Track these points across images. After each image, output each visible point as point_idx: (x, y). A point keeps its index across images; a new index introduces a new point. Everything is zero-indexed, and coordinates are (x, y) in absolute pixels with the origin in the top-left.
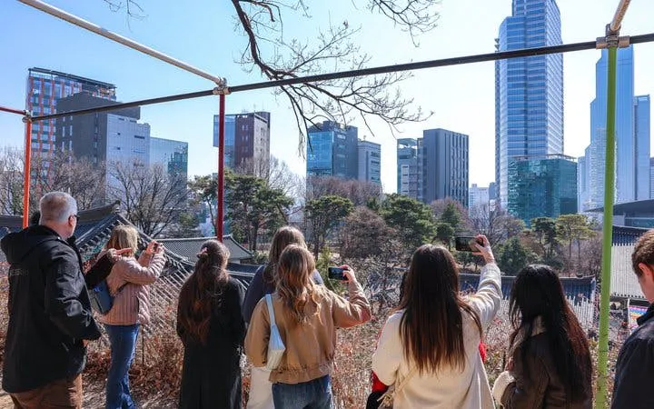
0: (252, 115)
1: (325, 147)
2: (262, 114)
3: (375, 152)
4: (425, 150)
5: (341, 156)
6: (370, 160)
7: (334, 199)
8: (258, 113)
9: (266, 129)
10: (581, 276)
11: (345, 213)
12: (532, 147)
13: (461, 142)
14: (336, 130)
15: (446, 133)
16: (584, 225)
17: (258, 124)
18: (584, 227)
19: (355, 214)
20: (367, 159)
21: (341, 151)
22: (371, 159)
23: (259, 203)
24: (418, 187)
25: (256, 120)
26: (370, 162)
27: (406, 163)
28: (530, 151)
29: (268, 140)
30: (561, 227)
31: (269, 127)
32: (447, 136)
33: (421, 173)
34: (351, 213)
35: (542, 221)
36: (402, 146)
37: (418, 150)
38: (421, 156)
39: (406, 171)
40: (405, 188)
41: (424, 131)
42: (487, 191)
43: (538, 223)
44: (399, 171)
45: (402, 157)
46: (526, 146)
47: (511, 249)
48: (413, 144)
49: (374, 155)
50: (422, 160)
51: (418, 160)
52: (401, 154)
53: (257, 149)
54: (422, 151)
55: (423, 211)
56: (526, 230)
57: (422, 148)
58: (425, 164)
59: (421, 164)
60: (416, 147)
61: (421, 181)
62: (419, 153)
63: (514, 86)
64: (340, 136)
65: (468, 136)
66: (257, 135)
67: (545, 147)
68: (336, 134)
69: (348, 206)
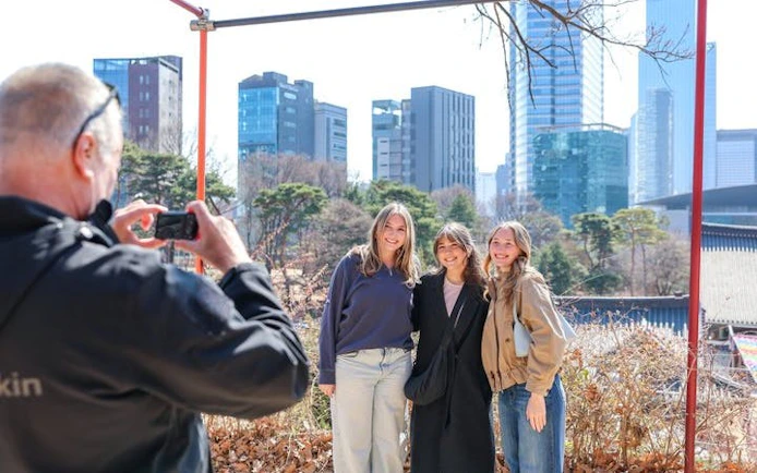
0: (155, 61)
1: (266, 111)
2: (170, 59)
3: (339, 119)
4: (413, 117)
5: (289, 124)
6: (333, 131)
7: (299, 187)
8: (163, 57)
9: (176, 81)
10: (680, 295)
11: (315, 209)
12: (562, 114)
13: (463, 106)
14: (282, 86)
15: (444, 92)
16: (650, 222)
17: (165, 74)
18: (651, 227)
19: (329, 211)
20: (328, 130)
21: (290, 118)
22: (334, 129)
23: (183, 196)
24: (403, 170)
25: (161, 68)
26: (332, 135)
27: (385, 136)
28: (558, 119)
29: (180, 99)
30: (617, 227)
31: (181, 79)
32: (446, 97)
33: (407, 150)
34: (324, 209)
35: (590, 219)
36: (378, 111)
37: (403, 117)
38: (408, 125)
39: (385, 147)
40: (384, 172)
41: (413, 89)
42: (494, 176)
43: (585, 222)
44: (375, 147)
45: (379, 127)
46: (553, 111)
47: (551, 259)
48: (394, 107)
49: (338, 123)
50: (408, 132)
51: (403, 131)
52: (376, 123)
53: (164, 114)
54: (408, 119)
55: (427, 205)
56: (565, 231)
57: (409, 113)
58: (413, 137)
59: (407, 138)
60: (398, 113)
61: (407, 162)
62: (403, 121)
63: (537, 25)
64: (288, 95)
65: (473, 97)
66: (163, 91)
67: (579, 114)
68: (283, 91)
69: (319, 198)
